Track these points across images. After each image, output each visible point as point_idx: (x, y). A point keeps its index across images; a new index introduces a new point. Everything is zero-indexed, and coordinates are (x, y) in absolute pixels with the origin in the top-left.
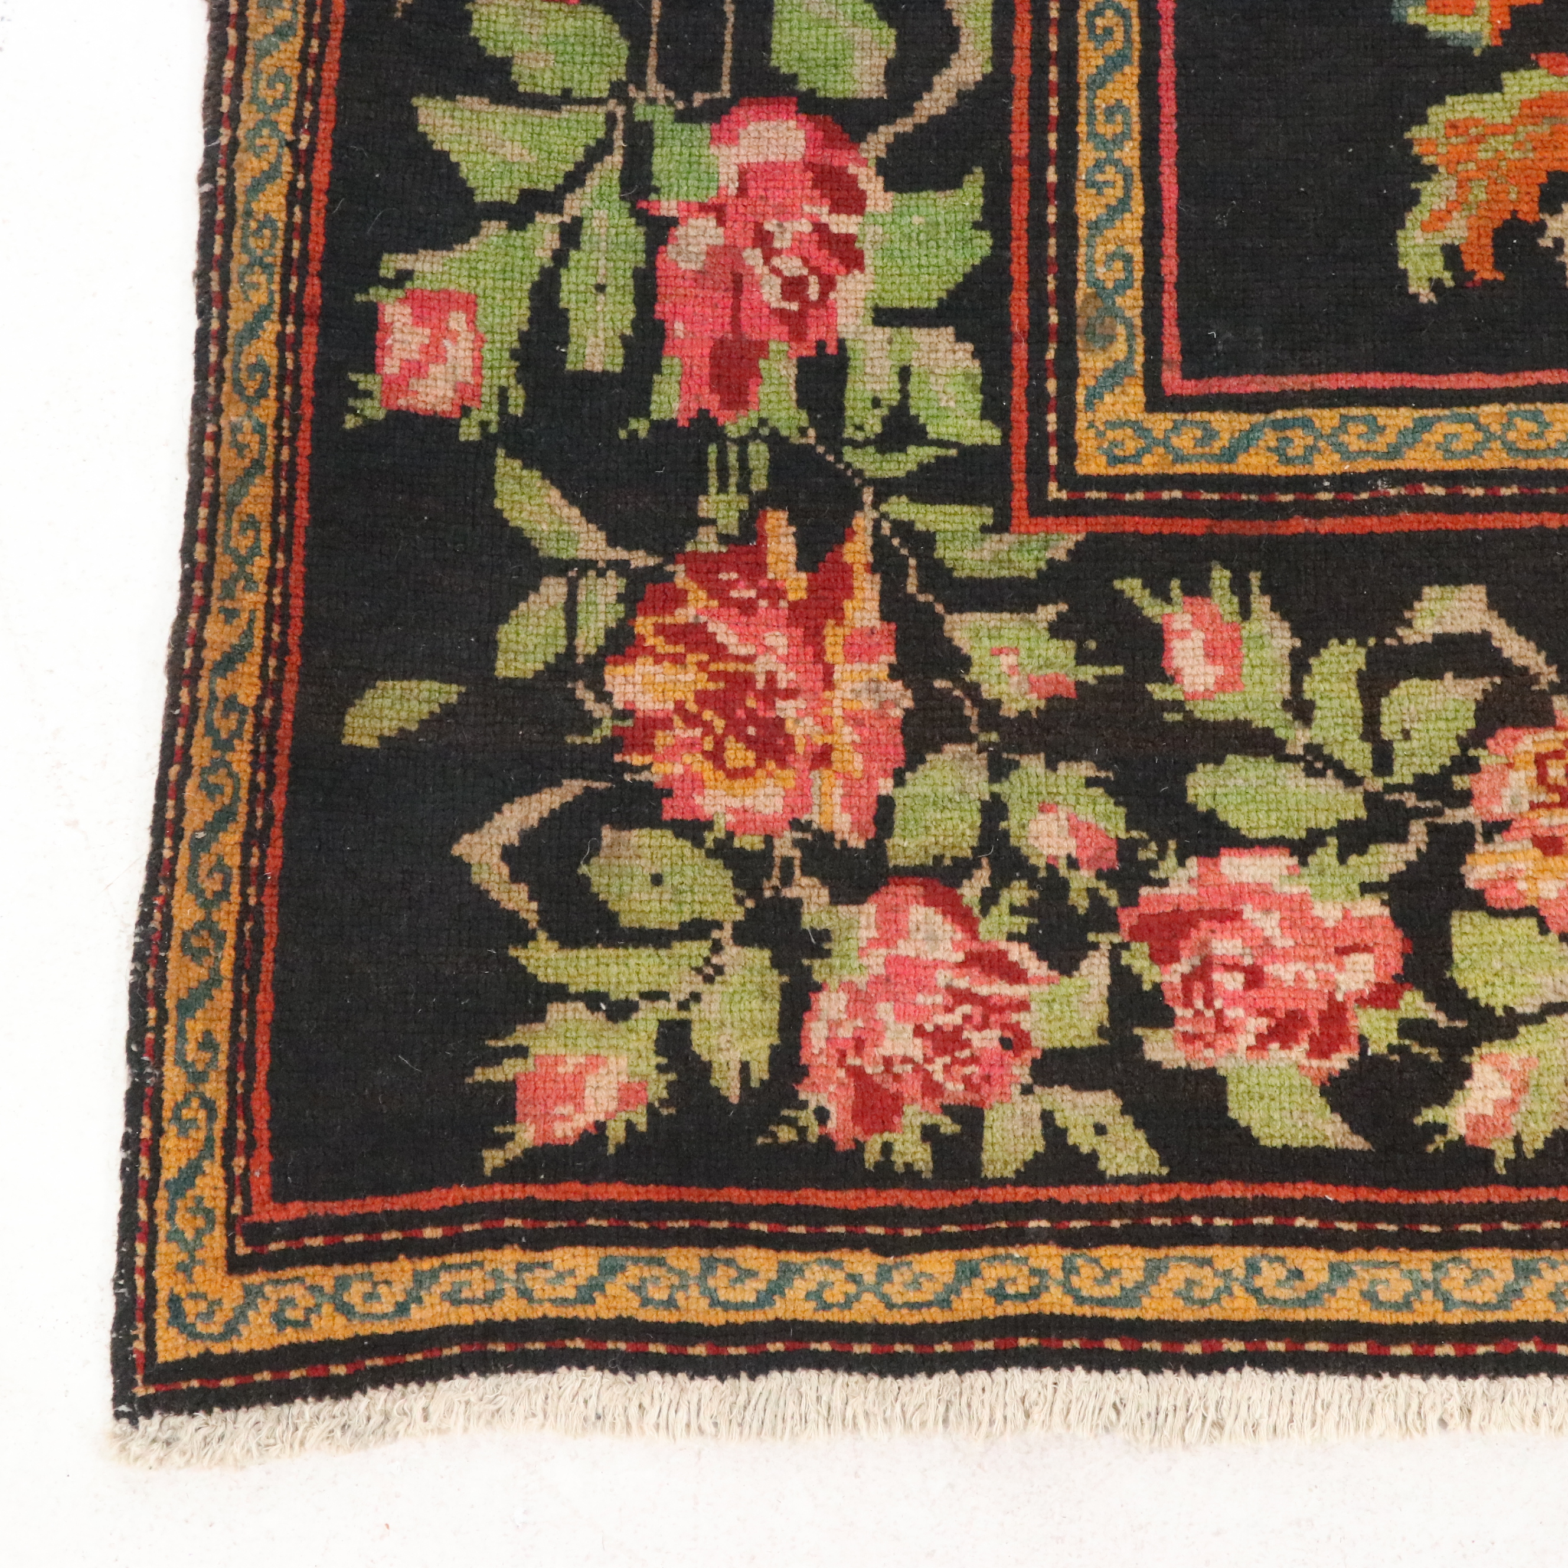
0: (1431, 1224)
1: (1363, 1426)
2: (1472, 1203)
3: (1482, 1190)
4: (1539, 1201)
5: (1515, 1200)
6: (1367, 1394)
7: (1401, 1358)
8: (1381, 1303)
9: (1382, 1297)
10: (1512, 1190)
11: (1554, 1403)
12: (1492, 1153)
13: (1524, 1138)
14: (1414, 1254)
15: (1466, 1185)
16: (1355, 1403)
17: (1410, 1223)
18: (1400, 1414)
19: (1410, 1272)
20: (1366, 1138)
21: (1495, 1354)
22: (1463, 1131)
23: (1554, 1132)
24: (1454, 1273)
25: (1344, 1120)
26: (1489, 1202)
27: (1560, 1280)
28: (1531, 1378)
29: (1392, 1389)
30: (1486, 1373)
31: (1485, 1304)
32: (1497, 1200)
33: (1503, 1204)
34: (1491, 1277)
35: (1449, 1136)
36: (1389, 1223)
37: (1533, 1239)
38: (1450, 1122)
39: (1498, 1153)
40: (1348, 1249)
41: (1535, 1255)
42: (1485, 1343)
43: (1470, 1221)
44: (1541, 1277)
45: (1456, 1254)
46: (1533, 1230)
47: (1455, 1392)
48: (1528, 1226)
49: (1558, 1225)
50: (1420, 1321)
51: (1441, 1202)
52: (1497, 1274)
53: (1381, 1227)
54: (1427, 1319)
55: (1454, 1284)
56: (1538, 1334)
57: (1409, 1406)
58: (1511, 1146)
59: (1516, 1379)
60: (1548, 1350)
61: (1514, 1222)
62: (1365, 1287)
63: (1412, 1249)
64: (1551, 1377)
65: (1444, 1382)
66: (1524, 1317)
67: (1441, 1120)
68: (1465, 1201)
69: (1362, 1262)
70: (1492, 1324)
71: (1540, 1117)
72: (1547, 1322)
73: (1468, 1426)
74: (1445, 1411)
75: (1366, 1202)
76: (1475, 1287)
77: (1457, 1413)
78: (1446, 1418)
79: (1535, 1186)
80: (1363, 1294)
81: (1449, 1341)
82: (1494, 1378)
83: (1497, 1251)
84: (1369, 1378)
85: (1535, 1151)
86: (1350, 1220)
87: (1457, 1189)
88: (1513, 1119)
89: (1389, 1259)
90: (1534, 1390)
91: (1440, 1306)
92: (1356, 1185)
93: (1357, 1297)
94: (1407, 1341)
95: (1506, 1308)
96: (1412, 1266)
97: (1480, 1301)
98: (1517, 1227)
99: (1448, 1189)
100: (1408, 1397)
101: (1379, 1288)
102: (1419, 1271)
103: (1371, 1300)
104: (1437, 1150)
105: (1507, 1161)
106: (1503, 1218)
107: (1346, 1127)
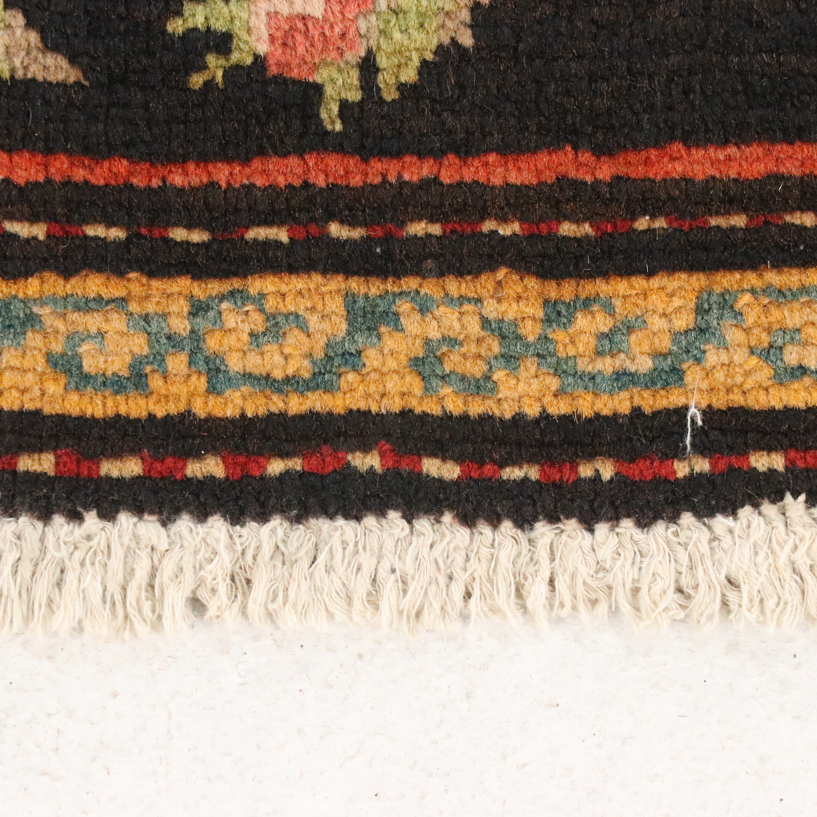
0: (189, 227)
1: (40, 612)
2: (272, 187)
3: (293, 161)
4: (402, 184)
5: (356, 181)
6: (51, 551)
7: (120, 481)
8: (87, 378)
9: (88, 366)
10: (352, 162)
11: (409, 566)
12: (318, 89)
13: (382, 61)
14: (155, 284)
15: (262, 152)
16: (26, 569)
17: (151, 224)
18: (114, 588)
19: (146, 318)
20: (73, 60)
21: (302, 475)
22: (263, 48)
23: (440, 50)
24: (231, 320)
25: (30, 24)
26: (306, 185)
27: (434, 334)
28: (370, 521)
29: (99, 541)
30: (283, 511)
31: (287, 380)
32: (321, 182)
33: (332, 188)
34: (303, 327)
35: (235, 57)
36: (110, 224)
37: (388, 255)
38: (238, 29)
39: (329, 91)
40: (27, 274)
41: (390, 286)
42: (284, 455)
43: (267, 223)
44: (398, 328)
45: (236, 283)
46: (388, 238)
47: (222, 548)
48: (379, 232)
49: (436, 229)
50: (160, 413)
51: (213, 185)
52: (313, 321)
53: (92, 231)
54: (173, 409)
55: (231, 340)
56: (388, 436)
57: (130, 573)
58: (354, 76)
59: (340, 522)
60: (405, 467)
61: (352, 224)
62: (57, 347)
63: (151, 275)
64: (409, 518)
65: (201, 529)
66: (362, 405)
67: (219, 26)
68: (259, 182)
69: (54, 300)
70: (301, 417)
71: (413, 20)
72: (406, 413)
73: (244, 611)
74: (201, 583)
75: (67, 183)
76: (271, 348)
77: (223, 588)
78: (203, 595)
79: (397, 155)
80: (50, 358)
81: (214, 451)
82: (298, 520)
83: (317, 278)
84: (58, 520)
85: (401, 87)
86: (33, 219)
87: (246, 161)
88: (362, 24)
89: (106, 294)
90: (373, 541)
91: (202, 383)
92: (48, 151)
93: (41, 365)
94: (134, 451)
95: (329, 388)
96: (151, 308)
97: (278, 374)
98: (357, 233)
99: (229, 160)
100: (128, 552)
101: (84, 348)
102: (165, 316)
103: (68, 372)
104: (209, 84)
105: (344, 105)
106: (331, 216)
107: (34, 37)
